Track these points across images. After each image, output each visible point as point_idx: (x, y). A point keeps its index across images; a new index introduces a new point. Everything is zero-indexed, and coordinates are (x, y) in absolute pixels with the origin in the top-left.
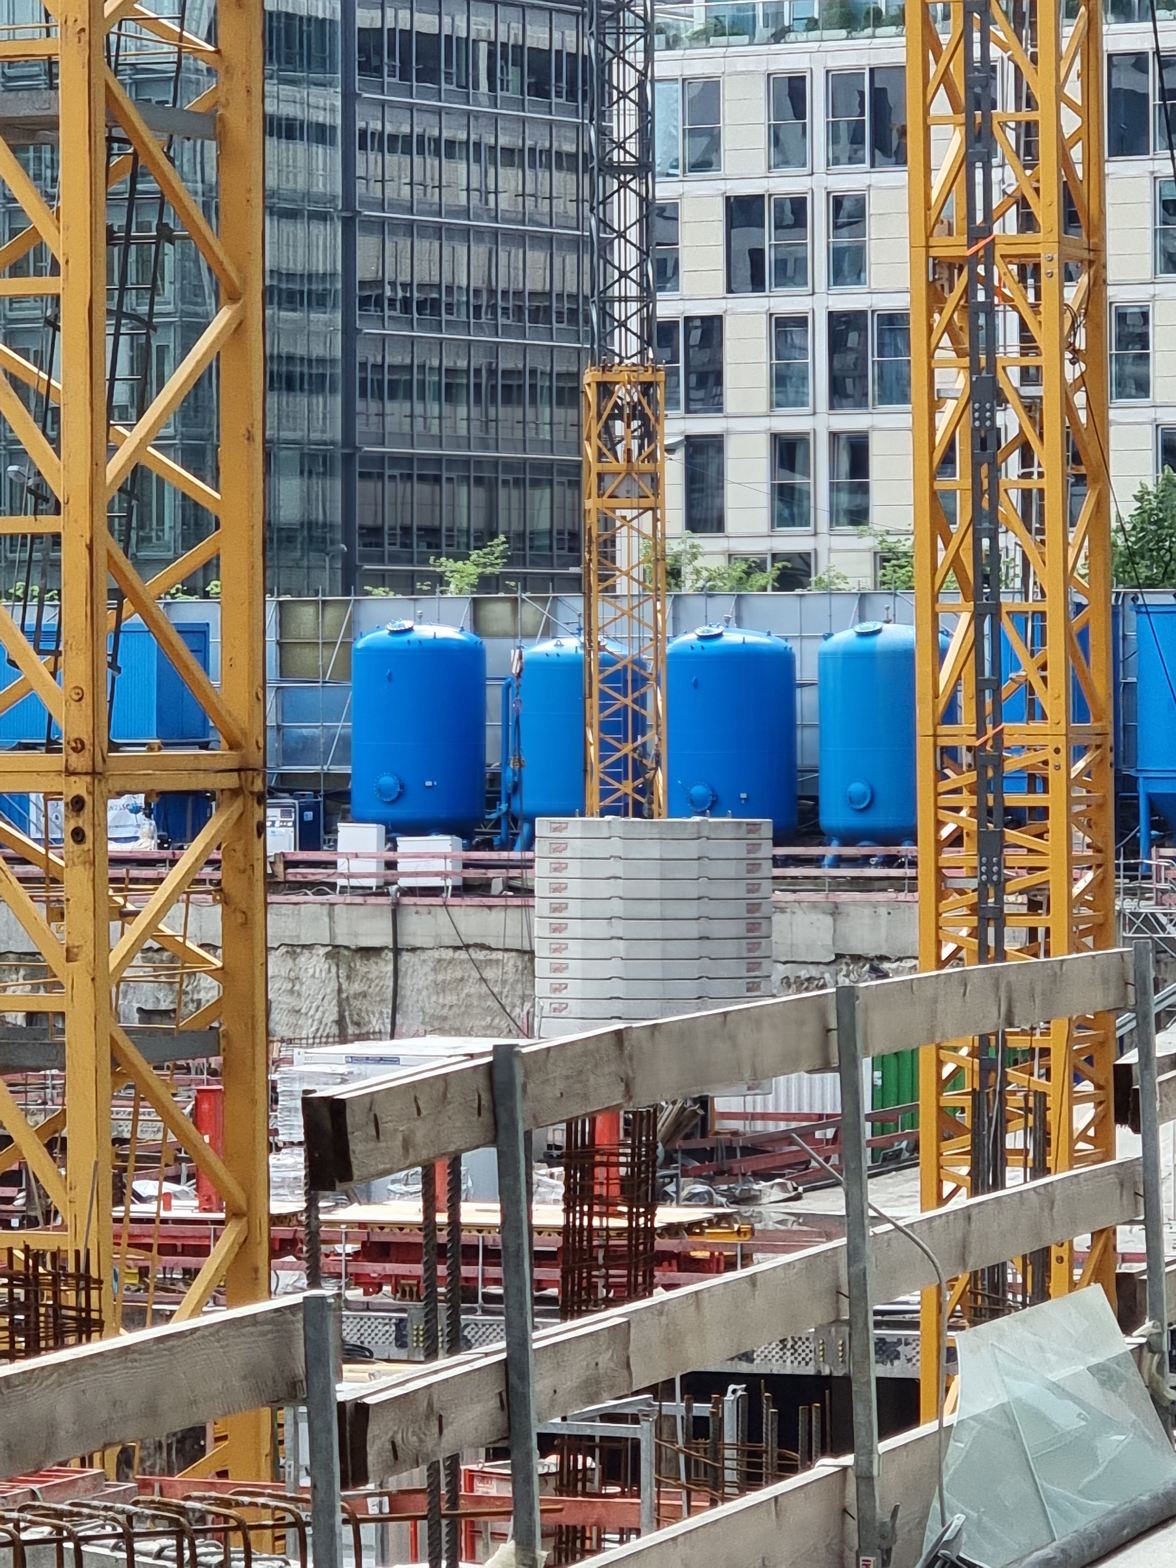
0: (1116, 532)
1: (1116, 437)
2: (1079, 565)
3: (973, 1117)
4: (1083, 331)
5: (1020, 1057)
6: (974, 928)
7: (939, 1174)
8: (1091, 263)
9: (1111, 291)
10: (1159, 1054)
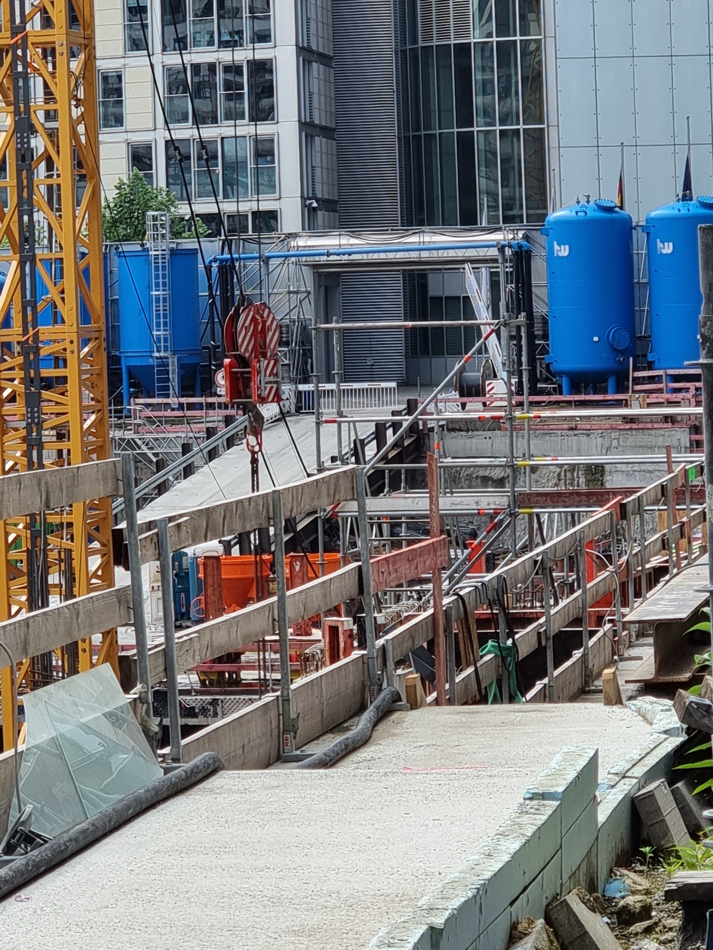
0: (105, 208)
1: (104, 151)
2: (82, 229)
3: (28, 566)
4: (82, 87)
5: (54, 528)
6: (25, 451)
7: (8, 600)
8: (86, 46)
9: (98, 63)
10: (139, 522)
